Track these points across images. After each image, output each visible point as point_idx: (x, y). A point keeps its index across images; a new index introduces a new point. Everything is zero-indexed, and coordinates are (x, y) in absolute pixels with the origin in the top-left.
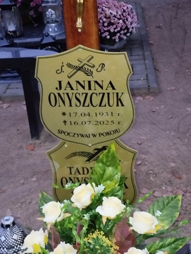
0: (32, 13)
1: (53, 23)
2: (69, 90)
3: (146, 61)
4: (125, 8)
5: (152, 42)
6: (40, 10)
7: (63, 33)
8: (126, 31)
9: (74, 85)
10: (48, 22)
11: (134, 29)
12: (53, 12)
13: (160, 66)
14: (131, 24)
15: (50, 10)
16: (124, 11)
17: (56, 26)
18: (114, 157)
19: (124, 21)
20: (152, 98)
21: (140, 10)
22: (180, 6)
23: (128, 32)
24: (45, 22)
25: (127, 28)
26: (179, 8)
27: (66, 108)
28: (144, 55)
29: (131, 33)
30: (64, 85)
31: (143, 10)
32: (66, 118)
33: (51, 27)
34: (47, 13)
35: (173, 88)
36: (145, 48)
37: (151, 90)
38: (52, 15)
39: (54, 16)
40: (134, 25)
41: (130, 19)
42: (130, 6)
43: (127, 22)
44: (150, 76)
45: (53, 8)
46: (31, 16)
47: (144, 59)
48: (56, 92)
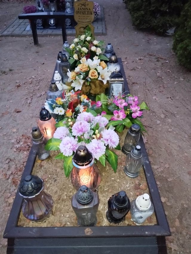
0: (61, 4)
1: (69, 8)
2: (80, 10)
3: (103, 25)
4: (96, 5)
5: (106, 20)
6: (64, 3)
7: (72, 13)
8: (96, 13)
9: (82, 9)
10: (67, 8)
11: (99, 13)
12: (69, 4)
13: (108, 28)
14: (98, 11)
15: (68, 3)
16: (95, 6)
17: (70, 10)
18: (90, 28)
19: (95, 9)
20: (103, 36)
21: (102, 8)
22: (119, 8)
23: (96, 14)
24: (66, 8)
25: (96, 12)
26: (119, 9)
27: (80, 15)
28: (102, 24)
29: (98, 15)
30: (80, 8)
31: (104, 9)
32: (80, 17)
33: (68, 10)
34: (67, 4)
35: (111, 34)
36: (103, 21)
37: (104, 34)
38: (68, 5)
39: (69, 5)
40: (99, 11)
41: (97, 9)
42: (98, 4)
43: (96, 10)
44: (103, 30)
45: (69, 2)
46: (60, 5)
47: (102, 25)
48: (78, 11)
